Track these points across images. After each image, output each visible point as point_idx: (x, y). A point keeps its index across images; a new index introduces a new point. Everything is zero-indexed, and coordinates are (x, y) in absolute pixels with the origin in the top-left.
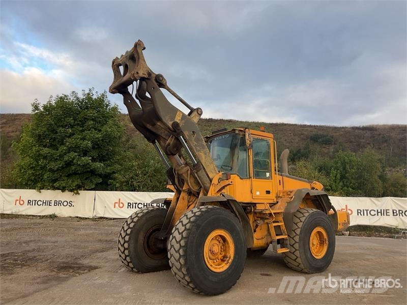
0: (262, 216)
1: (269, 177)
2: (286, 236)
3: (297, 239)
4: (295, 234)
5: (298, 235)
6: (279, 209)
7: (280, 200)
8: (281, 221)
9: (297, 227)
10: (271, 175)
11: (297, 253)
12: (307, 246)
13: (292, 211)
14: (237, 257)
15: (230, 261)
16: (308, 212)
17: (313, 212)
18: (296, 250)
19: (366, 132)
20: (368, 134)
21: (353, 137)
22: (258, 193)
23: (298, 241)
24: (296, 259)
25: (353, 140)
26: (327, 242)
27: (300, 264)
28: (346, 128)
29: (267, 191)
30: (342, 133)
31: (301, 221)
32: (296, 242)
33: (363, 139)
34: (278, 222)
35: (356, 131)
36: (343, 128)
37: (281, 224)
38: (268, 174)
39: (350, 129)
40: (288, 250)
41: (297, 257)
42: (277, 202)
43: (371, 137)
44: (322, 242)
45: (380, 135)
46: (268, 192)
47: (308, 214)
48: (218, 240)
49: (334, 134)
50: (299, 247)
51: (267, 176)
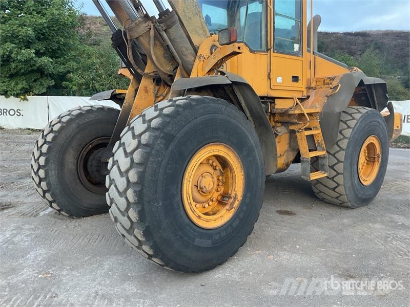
0: (286, 119)
1: (297, 51)
2: (324, 152)
3: (341, 155)
4: (338, 149)
5: (343, 150)
6: (311, 107)
7: (312, 94)
8: (316, 128)
9: (342, 137)
10: (301, 48)
11: (340, 179)
12: (356, 167)
13: (337, 110)
14: (249, 195)
15: (236, 204)
16: (360, 112)
17: (367, 112)
18: (338, 174)
19: (358, 38)
20: (361, 39)
21: (345, 44)
22: (279, 80)
23: (342, 159)
24: (336, 187)
25: (344, 46)
26: (380, 159)
27: (341, 195)
28: (338, 33)
29: (293, 77)
30: (333, 39)
31: (349, 127)
32: (339, 161)
33: (355, 45)
34: (310, 129)
35: (348, 37)
36: (335, 33)
37: (317, 132)
38: (296, 47)
39: (342, 35)
40: (326, 175)
41: (338, 185)
42: (308, 97)
43: (363, 44)
44: (371, 160)
45: (372, 41)
46: (295, 79)
47: (360, 115)
48: (212, 165)
49: (325, 40)
50: (345, 169)
51: (295, 50)
